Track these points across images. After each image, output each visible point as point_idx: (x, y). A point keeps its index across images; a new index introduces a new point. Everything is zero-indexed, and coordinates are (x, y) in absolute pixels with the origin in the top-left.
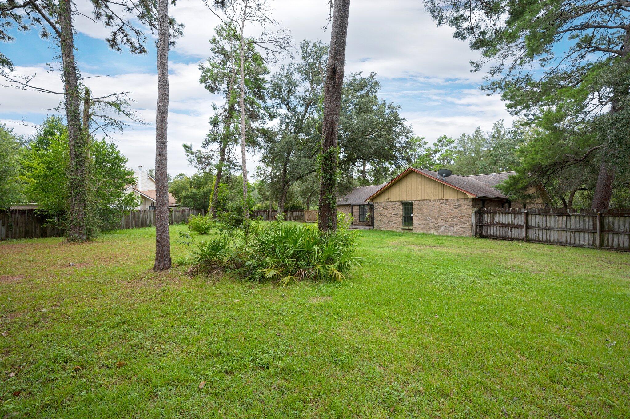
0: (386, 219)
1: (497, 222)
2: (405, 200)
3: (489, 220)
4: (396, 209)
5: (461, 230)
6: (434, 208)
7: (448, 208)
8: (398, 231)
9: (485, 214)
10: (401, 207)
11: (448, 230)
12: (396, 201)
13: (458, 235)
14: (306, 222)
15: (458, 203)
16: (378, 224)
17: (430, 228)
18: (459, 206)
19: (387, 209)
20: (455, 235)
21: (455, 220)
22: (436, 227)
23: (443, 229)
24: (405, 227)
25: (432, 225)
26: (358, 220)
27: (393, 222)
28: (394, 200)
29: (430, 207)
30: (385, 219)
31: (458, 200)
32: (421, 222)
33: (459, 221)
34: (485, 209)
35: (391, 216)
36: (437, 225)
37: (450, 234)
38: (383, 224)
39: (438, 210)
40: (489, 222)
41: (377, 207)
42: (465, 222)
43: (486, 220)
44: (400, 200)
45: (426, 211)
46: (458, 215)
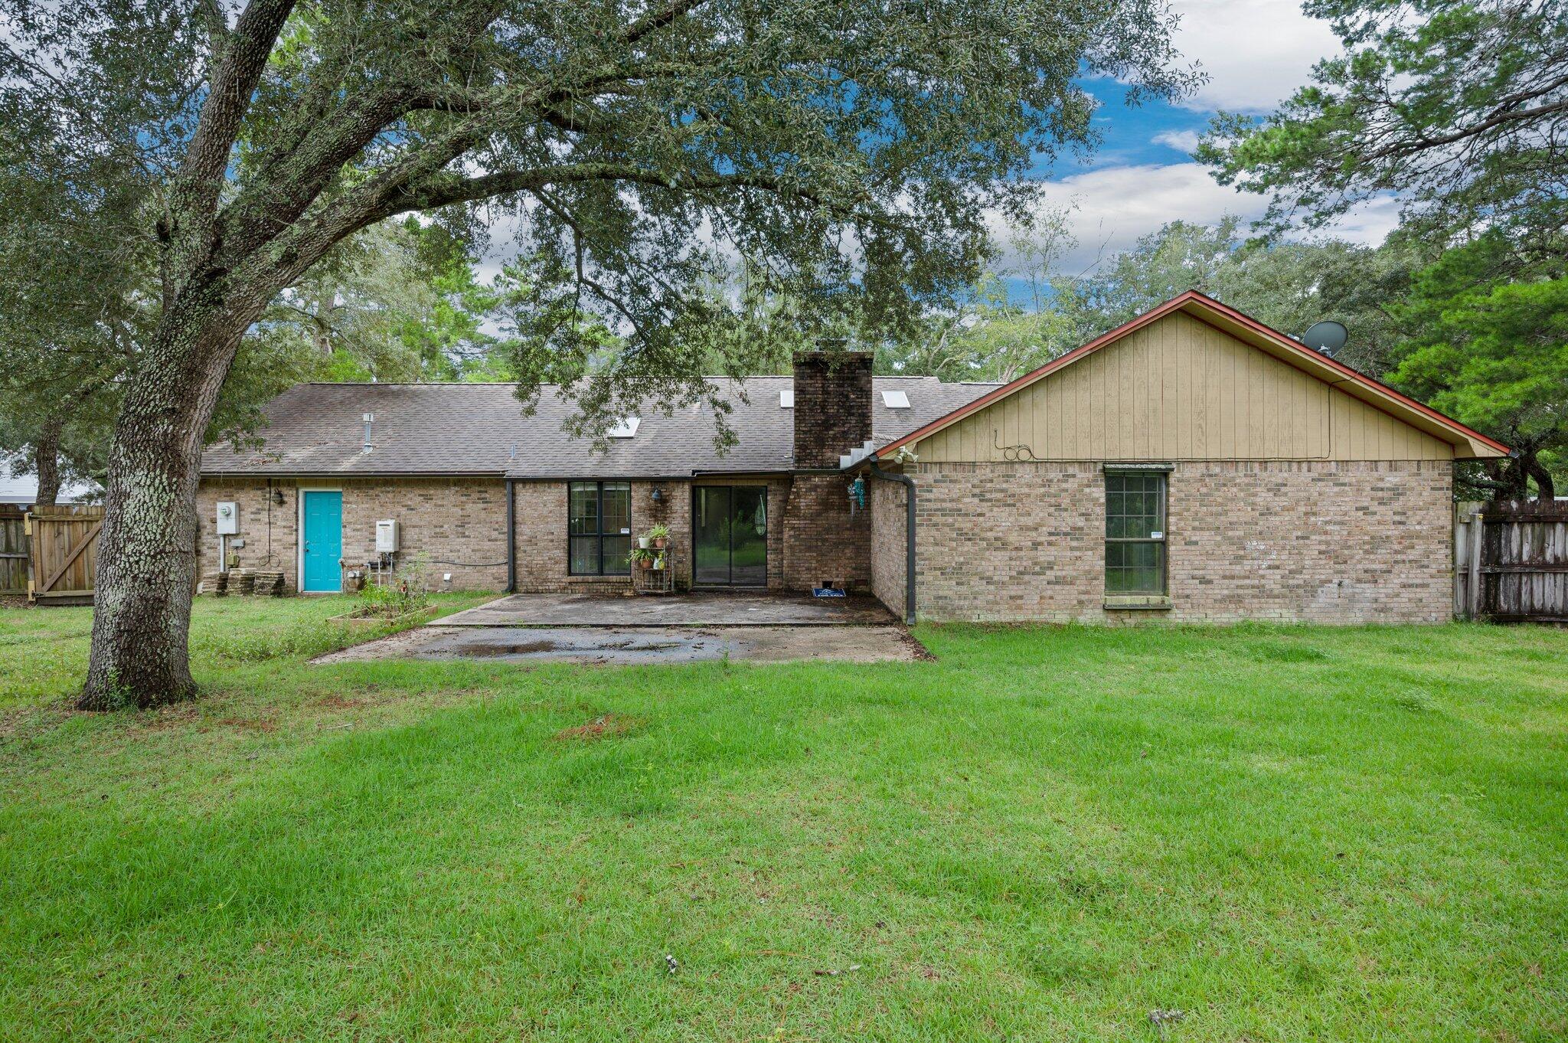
0: (999, 558)
1: (1556, 558)
2: (1127, 455)
3: (1526, 548)
4: (1066, 502)
5: (1406, 594)
6: (1282, 501)
7: (1349, 502)
8: (1084, 619)
9: (1510, 524)
10: (1100, 493)
11: (1352, 599)
12: (1063, 463)
13: (1393, 620)
14: (41, 601)
15: (1392, 479)
16: (948, 588)
17: (1262, 593)
18: (1398, 492)
19: (1010, 501)
20: (1381, 619)
21: (1383, 553)
22: (1291, 588)
23: (1327, 596)
24: (1128, 600)
25: (1273, 581)
26: (563, 566)
27: (1050, 575)
28: (1054, 455)
29: (1263, 497)
30: (996, 563)
31: (1393, 465)
32: (1214, 569)
33: (1399, 557)
34: (1514, 505)
35: (1036, 545)
36: (1299, 580)
37: (1357, 618)
38: (979, 585)
39: (1302, 509)
40: (1525, 558)
41: (936, 493)
42: (1425, 562)
43: (1515, 552)
44: (1096, 455)
45: (1240, 513)
46: (1394, 532)
